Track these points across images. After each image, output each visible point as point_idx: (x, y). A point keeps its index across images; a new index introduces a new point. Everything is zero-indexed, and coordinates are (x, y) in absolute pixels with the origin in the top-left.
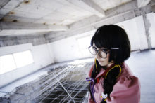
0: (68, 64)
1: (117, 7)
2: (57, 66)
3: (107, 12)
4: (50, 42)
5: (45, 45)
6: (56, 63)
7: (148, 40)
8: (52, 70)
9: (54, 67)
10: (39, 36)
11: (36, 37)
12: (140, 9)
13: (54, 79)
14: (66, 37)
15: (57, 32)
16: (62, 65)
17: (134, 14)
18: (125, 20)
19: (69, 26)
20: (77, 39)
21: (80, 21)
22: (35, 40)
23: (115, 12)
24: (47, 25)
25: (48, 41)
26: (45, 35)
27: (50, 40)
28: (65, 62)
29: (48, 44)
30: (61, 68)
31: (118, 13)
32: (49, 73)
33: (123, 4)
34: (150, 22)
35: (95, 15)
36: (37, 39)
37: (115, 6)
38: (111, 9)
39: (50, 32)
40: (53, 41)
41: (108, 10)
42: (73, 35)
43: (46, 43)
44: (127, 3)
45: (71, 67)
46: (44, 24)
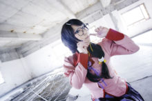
1: (85, 10)
3: (76, 15)
4: (24, 56)
5: (18, 60)
6: (33, 79)
9: (31, 82)
10: (9, 51)
11: (5, 53)
12: (106, 9)
14: (41, 48)
17: (102, 13)
18: (95, 20)
19: (42, 35)
20: (53, 47)
22: (4, 56)
23: (85, 14)
25: (21, 56)
26: (17, 50)
27: (24, 54)
29: (22, 59)
31: (87, 15)
32: (24, 89)
34: (117, 18)
36: (8, 54)
38: (80, 12)
40: (27, 55)
43: (19, 58)
44: (93, 5)
46: (12, 31)
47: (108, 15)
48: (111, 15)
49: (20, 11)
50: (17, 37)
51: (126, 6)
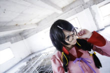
0: (42, 52)
1: (70, 5)
2: (34, 56)
3: (63, 9)
4: (25, 38)
5: (21, 42)
6: (32, 54)
7: (96, 24)
8: (30, 60)
10: (15, 35)
11: (13, 36)
12: (86, 3)
13: (32, 67)
14: (37, 33)
16: (37, 54)
17: (83, 7)
18: (77, 13)
19: (37, 24)
20: (45, 33)
21: (45, 19)
22: (13, 39)
23: (69, 8)
24: (19, 26)
26: (20, 34)
28: (39, 51)
30: (36, 56)
31: (71, 9)
32: (27, 63)
34: (95, 12)
35: (55, 13)
36: (15, 38)
37: (68, 4)
38: (66, 7)
39: (24, 30)
40: (27, 37)
41: (64, 8)
42: (41, 31)
45: (44, 55)
46: (17, 25)
47: (88, 9)
48: (90, 9)
49: (22, 13)
50: (20, 28)
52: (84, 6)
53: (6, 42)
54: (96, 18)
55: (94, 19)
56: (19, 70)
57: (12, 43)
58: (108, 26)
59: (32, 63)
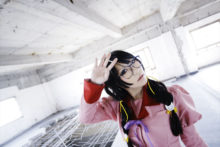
2: (61, 116)
3: (123, 30)
4: (47, 81)
6: (59, 112)
7: (183, 63)
8: (53, 124)
9: (56, 119)
10: (28, 74)
11: (24, 76)
12: (166, 23)
13: (56, 139)
14: (71, 71)
15: (57, 64)
16: (69, 114)
17: (160, 29)
18: (149, 39)
19: (73, 54)
21: (88, 46)
22: (22, 80)
23: (135, 29)
24: (38, 56)
25: (44, 80)
26: (38, 71)
27: (48, 78)
28: (73, 108)
29: (45, 84)
30: (67, 118)
31: (138, 31)
32: (47, 129)
33: (144, 18)
34: (182, 39)
35: (108, 36)
36: (27, 78)
37: (133, 21)
39: (46, 65)
40: (52, 79)
41: (124, 27)
42: (80, 67)
43: (42, 83)
44: (148, 17)
46: (33, 54)
47: (170, 33)
48: (174, 33)
49: (46, 34)
51: (198, 20)
52: (162, 28)
53: (9, 85)
54: (183, 51)
55: (180, 52)
56: (30, 143)
57: (20, 88)
58: (204, 67)
59: (57, 130)
